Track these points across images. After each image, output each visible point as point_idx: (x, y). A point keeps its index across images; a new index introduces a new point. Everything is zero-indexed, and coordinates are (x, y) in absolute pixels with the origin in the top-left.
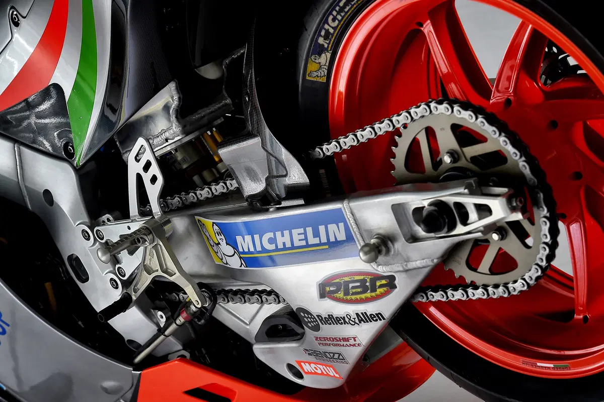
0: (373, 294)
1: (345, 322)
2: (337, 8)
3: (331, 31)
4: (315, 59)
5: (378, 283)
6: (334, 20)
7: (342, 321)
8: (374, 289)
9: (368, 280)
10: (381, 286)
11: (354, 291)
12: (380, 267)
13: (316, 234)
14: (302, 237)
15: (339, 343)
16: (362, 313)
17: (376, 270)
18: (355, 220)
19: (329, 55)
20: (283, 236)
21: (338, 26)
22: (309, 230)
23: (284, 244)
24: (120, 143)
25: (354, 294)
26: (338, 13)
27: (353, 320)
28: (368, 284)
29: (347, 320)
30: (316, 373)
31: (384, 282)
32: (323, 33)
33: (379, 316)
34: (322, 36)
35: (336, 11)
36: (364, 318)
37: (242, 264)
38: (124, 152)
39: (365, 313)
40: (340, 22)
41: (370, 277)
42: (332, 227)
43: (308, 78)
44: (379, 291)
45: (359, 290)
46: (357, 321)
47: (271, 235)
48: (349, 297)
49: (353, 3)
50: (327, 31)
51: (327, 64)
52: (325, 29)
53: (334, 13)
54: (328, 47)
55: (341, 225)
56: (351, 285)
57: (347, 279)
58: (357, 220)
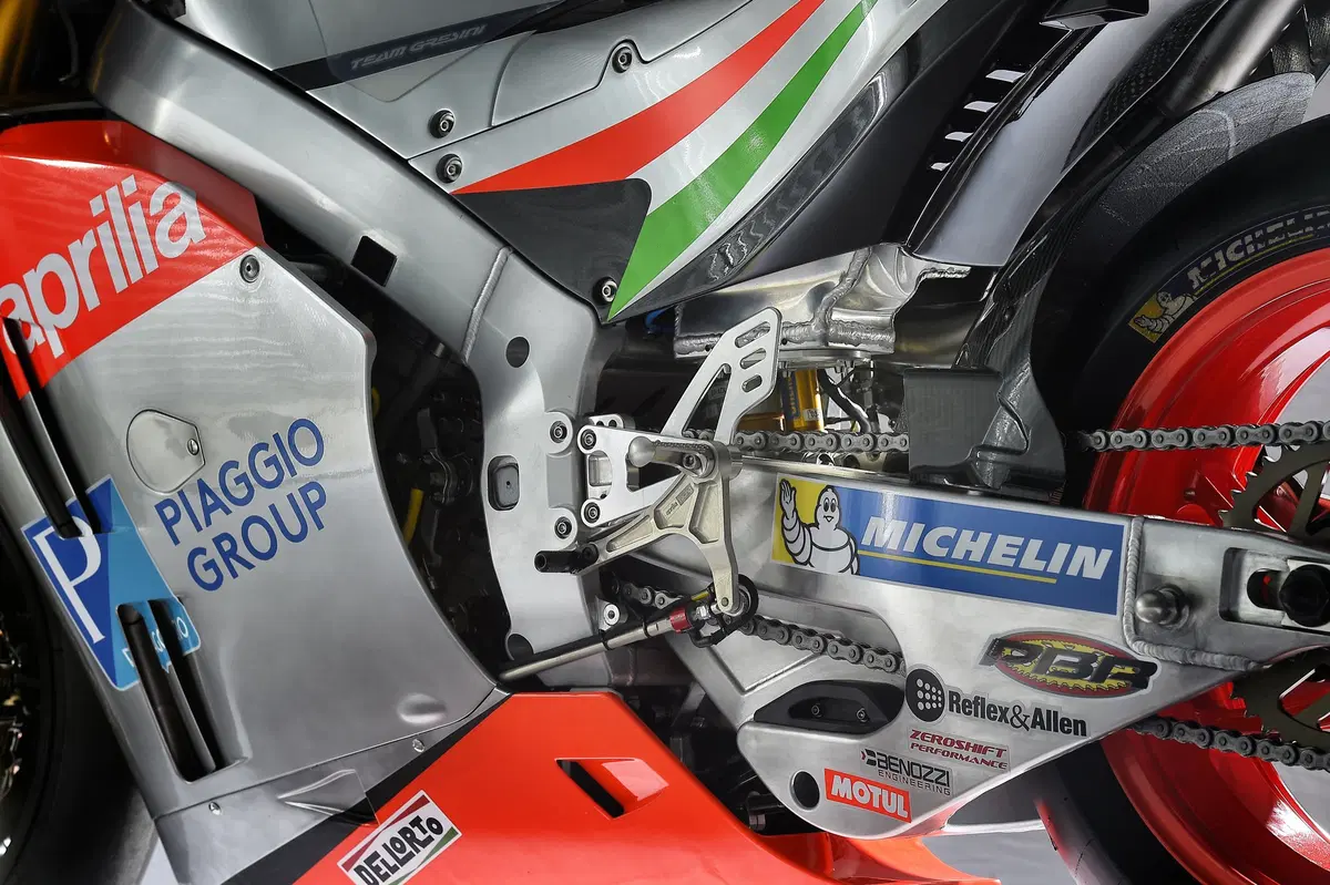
0: (1094, 685)
1: (1003, 718)
2: (1258, 234)
3: (1222, 265)
4: (1164, 300)
5: (1115, 670)
6: (1237, 250)
7: (999, 714)
8: (1100, 676)
9: (1100, 659)
10: (1118, 676)
11: (1059, 669)
12: (1139, 643)
13: (1046, 554)
14: (1015, 552)
15: (960, 752)
16: (1049, 712)
17: (1128, 647)
18: (1139, 551)
19: (1189, 302)
20: (974, 539)
21: (1238, 261)
22: (1035, 545)
23: (969, 553)
24: (683, 319)
25: (1056, 673)
26: (1255, 241)
27: (1023, 718)
28: (1094, 665)
29: (1009, 715)
30: (854, 802)
31: (1129, 670)
32: (1205, 264)
33: (1079, 727)
34: (1199, 268)
35: (1254, 236)
36: (1046, 721)
37: (850, 566)
38: (682, 336)
39: (1056, 713)
40: (1247, 256)
41: (1107, 654)
42: (1085, 553)
43: (1131, 324)
44: (1109, 683)
45: (1070, 670)
46: (1029, 722)
47: (951, 532)
48: (1040, 677)
49: (1290, 235)
50: (1215, 262)
51: (1176, 316)
52: (1214, 258)
53: (1248, 239)
54: (1198, 288)
55: (1106, 554)
56: (1059, 658)
57: (1058, 645)
58: (1144, 553)
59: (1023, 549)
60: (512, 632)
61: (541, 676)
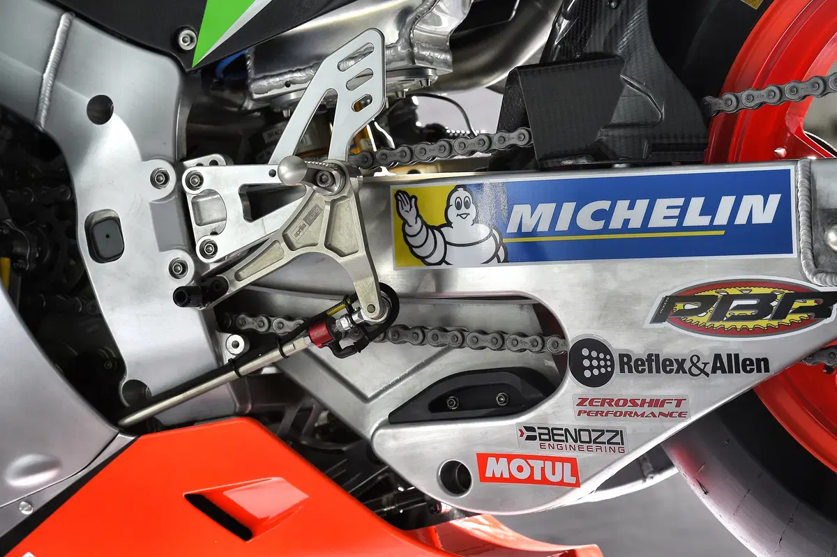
0: (775, 323)
1: (681, 368)
5: (796, 305)
7: (675, 366)
8: (781, 313)
9: (779, 297)
10: (800, 310)
11: (737, 313)
12: (819, 275)
14: (676, 212)
15: (634, 409)
16: (729, 356)
17: (808, 281)
18: (810, 190)
20: (631, 207)
22: (697, 203)
23: (627, 221)
25: (733, 318)
27: (702, 366)
28: (774, 304)
29: (687, 365)
30: (510, 480)
31: (811, 303)
33: (762, 364)
36: (725, 364)
37: (496, 255)
38: (258, 76)
39: (737, 356)
41: (787, 291)
44: (791, 318)
45: (749, 313)
46: (709, 369)
47: (605, 205)
48: (717, 324)
55: (775, 199)
56: (735, 303)
58: (815, 191)
59: (684, 209)
60: (127, 379)
61: (158, 417)
